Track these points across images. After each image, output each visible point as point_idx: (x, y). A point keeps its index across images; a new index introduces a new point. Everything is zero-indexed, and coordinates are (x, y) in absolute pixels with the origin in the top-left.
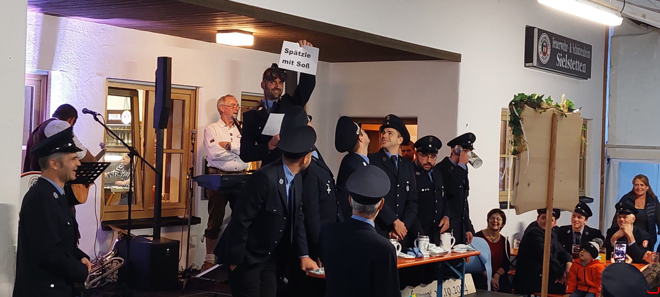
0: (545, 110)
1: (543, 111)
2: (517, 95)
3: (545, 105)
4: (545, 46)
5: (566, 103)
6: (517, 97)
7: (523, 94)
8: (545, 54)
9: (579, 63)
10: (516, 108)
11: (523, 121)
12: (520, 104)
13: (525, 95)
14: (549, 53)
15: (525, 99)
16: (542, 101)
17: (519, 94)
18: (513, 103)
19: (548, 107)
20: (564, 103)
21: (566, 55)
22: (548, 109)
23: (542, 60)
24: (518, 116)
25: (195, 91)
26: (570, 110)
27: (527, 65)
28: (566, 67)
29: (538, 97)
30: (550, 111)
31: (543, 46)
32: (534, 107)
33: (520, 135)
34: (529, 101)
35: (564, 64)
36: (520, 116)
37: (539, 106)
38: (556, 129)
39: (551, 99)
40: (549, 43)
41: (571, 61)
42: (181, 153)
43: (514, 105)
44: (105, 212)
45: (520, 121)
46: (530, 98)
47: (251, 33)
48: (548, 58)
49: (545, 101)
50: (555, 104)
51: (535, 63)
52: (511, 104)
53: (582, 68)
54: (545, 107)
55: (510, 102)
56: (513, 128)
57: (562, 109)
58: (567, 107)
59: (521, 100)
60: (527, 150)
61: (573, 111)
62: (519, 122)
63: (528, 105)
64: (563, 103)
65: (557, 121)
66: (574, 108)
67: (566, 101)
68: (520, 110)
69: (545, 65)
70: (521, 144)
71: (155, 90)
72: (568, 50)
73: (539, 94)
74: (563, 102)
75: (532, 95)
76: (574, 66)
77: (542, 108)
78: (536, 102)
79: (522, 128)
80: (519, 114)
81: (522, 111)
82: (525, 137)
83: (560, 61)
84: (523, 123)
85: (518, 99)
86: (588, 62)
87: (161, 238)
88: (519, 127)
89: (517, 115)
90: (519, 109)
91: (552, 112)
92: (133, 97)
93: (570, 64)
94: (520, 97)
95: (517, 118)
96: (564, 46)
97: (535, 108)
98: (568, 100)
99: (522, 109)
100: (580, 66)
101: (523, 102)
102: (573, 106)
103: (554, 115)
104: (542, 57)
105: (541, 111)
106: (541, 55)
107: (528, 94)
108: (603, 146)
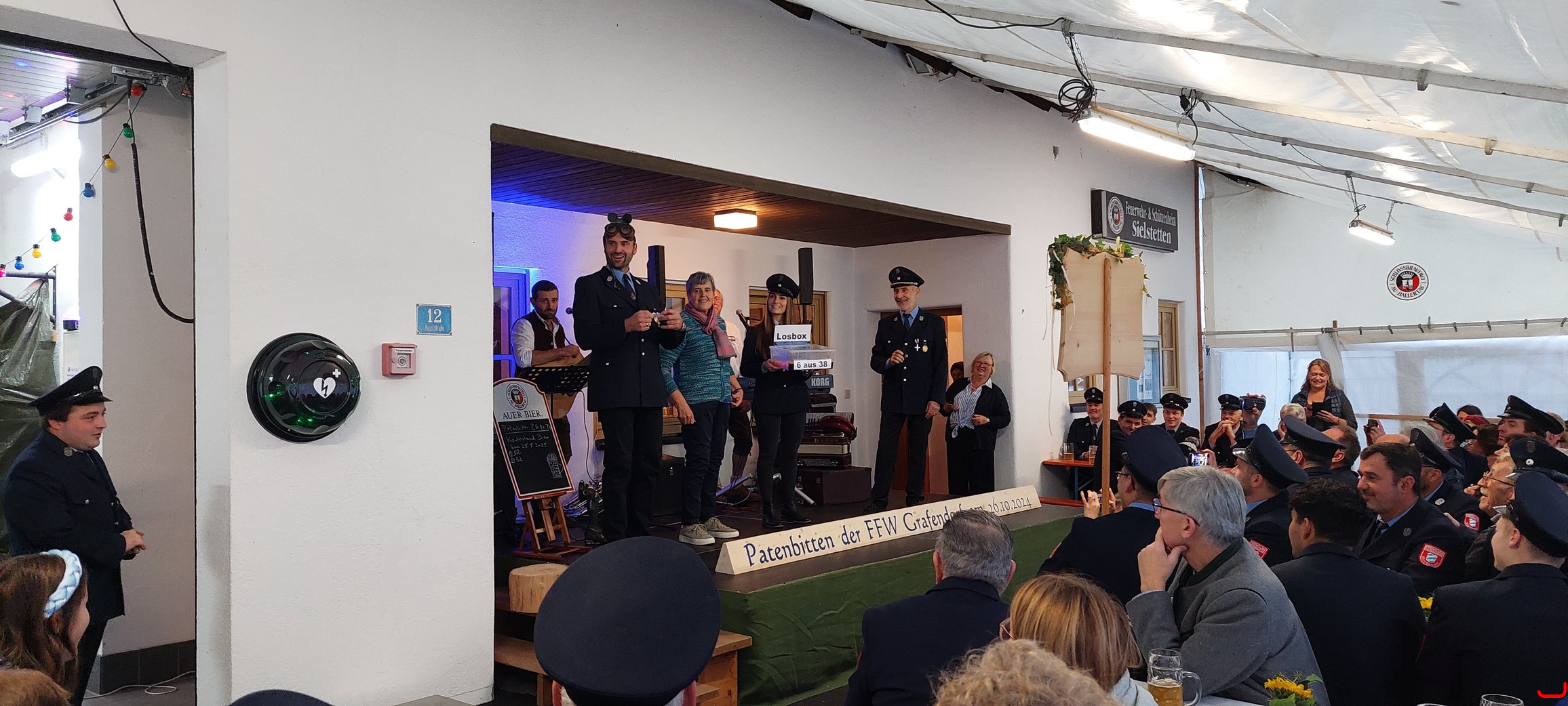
4: (1116, 213)
6: (1056, 240)
7: (1064, 236)
8: (1116, 222)
9: (1161, 232)
10: (1055, 251)
11: (1062, 264)
12: (1059, 245)
13: (1067, 237)
14: (1122, 220)
15: (1064, 241)
16: (1088, 244)
17: (1058, 237)
21: (1145, 223)
23: (1113, 229)
24: (1059, 262)
28: (1145, 237)
29: (1084, 239)
31: (1113, 212)
32: (1077, 250)
33: (1060, 280)
34: (1071, 243)
35: (1143, 234)
37: (1086, 250)
41: (1151, 229)
43: (1053, 247)
46: (1073, 240)
47: (754, 213)
48: (1122, 226)
51: (1105, 232)
52: (1050, 247)
53: (1165, 238)
55: (1050, 245)
56: (1054, 275)
59: (1061, 242)
63: (1071, 248)
67: (1121, 245)
69: (1118, 236)
70: (1064, 293)
72: (1147, 216)
73: (1084, 236)
75: (1076, 237)
76: (1156, 235)
77: (1090, 253)
78: (1081, 244)
79: (1065, 274)
80: (1058, 257)
81: (1059, 253)
83: (1138, 231)
84: (1062, 266)
85: (1057, 242)
86: (1173, 230)
88: (1060, 274)
90: (1059, 250)
93: (1151, 234)
94: (1059, 239)
95: (1056, 260)
96: (1141, 212)
97: (1080, 252)
99: (1061, 250)
100: (1163, 236)
101: (1065, 245)
104: (1114, 225)
105: (1088, 255)
106: (1112, 224)
108: (1200, 333)
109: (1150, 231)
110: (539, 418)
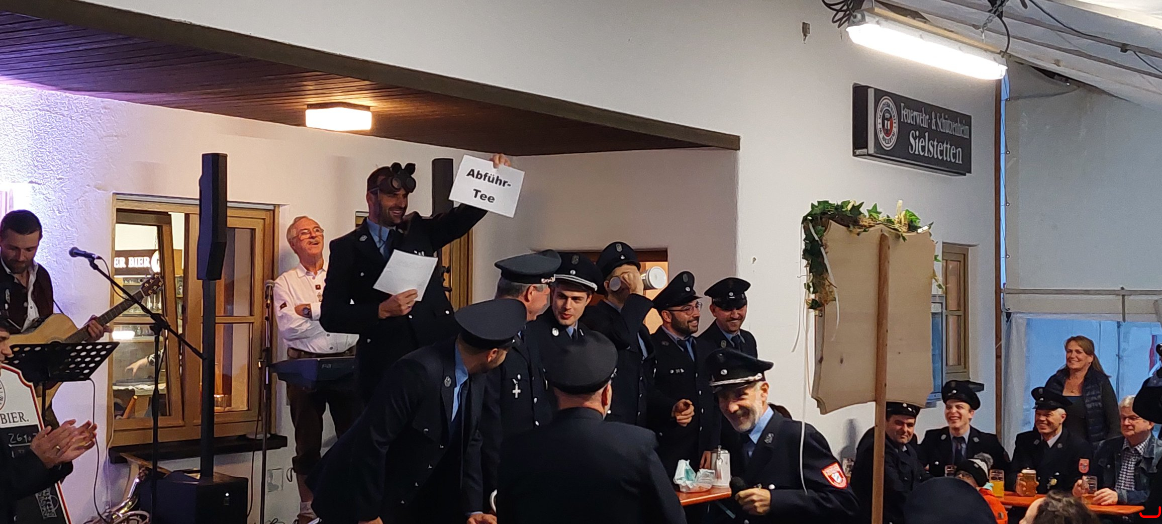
0: (866, 228)
1: (862, 230)
2: (816, 204)
3: (865, 221)
4: (888, 120)
5: (905, 215)
6: (817, 207)
7: (827, 202)
8: (888, 132)
9: (949, 146)
10: (814, 227)
11: (827, 250)
12: (821, 219)
13: (831, 204)
14: (895, 130)
15: (829, 211)
16: (860, 213)
17: (819, 203)
18: (810, 218)
19: (872, 224)
20: (902, 217)
21: (927, 134)
22: (871, 226)
23: (883, 143)
24: (817, 241)
25: (272, 211)
26: (912, 227)
27: (858, 152)
28: (926, 155)
29: (853, 206)
30: (875, 232)
31: (884, 119)
32: (845, 224)
33: (822, 274)
34: (836, 213)
35: (923, 150)
36: (821, 241)
37: (856, 223)
38: (886, 263)
39: (879, 210)
40: (895, 113)
41: (936, 143)
42: (250, 323)
43: (809, 220)
44: (115, 431)
45: (822, 249)
46: (838, 208)
47: (367, 108)
48: (895, 138)
49: (867, 214)
50: (885, 217)
51: (871, 149)
52: (805, 219)
53: (954, 155)
54: (866, 224)
55: (804, 217)
56: (810, 262)
57: (897, 226)
58: (906, 223)
59: (824, 213)
60: (835, 300)
61: (917, 231)
62: (820, 249)
63: (835, 221)
64: (898, 216)
65: (889, 248)
66: (919, 225)
67: (904, 212)
68: (821, 230)
69: (888, 153)
70: (825, 289)
71: (198, 212)
72: (930, 124)
73: (855, 202)
74: (900, 214)
75: (843, 203)
76: (942, 152)
77: (862, 226)
78: (850, 215)
79: (826, 262)
80: (819, 238)
81: (825, 231)
82: (831, 277)
83: (916, 145)
84: (826, 253)
85: (817, 211)
86: (965, 144)
87: (214, 474)
88: (820, 260)
89: (817, 238)
90: (820, 227)
91: (880, 231)
92: (162, 226)
93: (934, 149)
94: (821, 207)
95: (816, 243)
96: (922, 119)
97: (849, 227)
98: (907, 210)
99: (824, 228)
100: (950, 152)
101: (826, 215)
102: (918, 221)
103: (883, 238)
104: (883, 137)
105: (859, 230)
106: (881, 136)
107: (835, 200)
108: (998, 291)
109: (933, 146)
110: (23, 424)
